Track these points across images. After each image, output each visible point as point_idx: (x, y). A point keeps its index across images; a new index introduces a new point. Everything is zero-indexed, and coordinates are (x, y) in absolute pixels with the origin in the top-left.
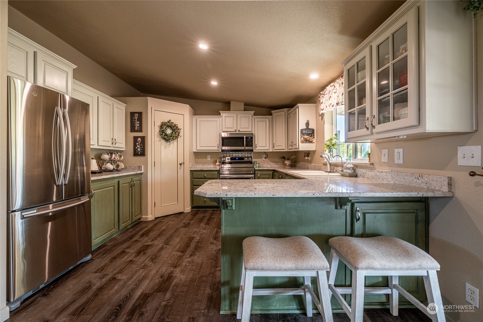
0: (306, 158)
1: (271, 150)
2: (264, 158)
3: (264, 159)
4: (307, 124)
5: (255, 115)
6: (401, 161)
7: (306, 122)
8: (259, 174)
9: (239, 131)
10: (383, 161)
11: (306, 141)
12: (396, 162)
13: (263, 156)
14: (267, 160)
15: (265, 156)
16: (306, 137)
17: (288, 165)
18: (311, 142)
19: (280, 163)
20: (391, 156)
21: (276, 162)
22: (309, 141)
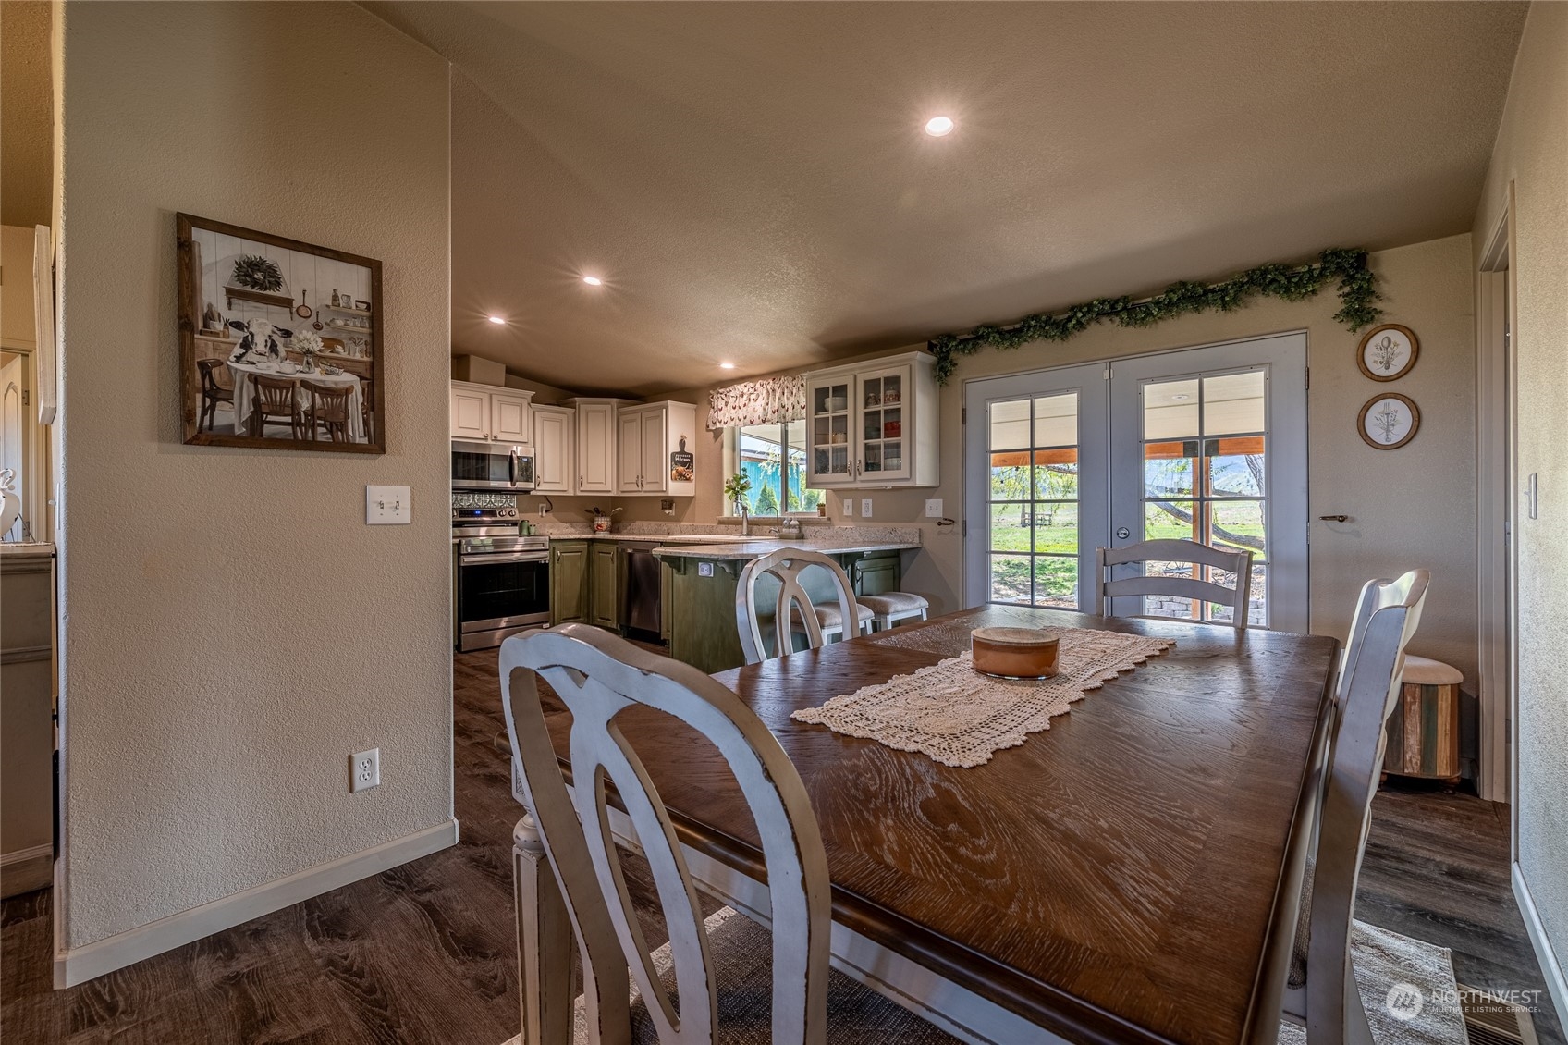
0: (667, 512)
1: (571, 493)
2: (544, 512)
3: (544, 514)
4: (682, 444)
5: (534, 400)
6: (870, 515)
7: (680, 439)
8: (559, 549)
9: (495, 439)
10: (845, 514)
11: (681, 477)
12: (864, 515)
13: (541, 505)
14: (550, 514)
15: (545, 505)
16: (680, 468)
17: (605, 527)
18: (688, 479)
19: (581, 525)
20: (857, 508)
21: (571, 522)
22: (684, 476)
